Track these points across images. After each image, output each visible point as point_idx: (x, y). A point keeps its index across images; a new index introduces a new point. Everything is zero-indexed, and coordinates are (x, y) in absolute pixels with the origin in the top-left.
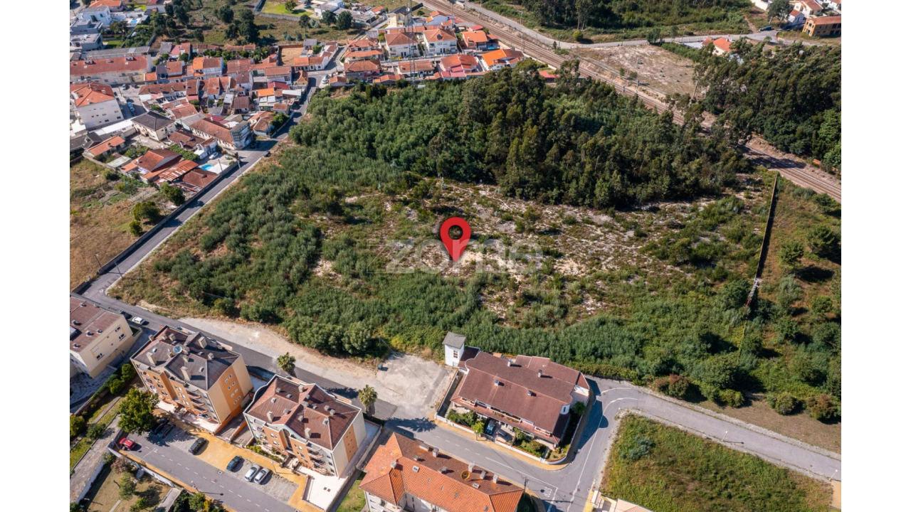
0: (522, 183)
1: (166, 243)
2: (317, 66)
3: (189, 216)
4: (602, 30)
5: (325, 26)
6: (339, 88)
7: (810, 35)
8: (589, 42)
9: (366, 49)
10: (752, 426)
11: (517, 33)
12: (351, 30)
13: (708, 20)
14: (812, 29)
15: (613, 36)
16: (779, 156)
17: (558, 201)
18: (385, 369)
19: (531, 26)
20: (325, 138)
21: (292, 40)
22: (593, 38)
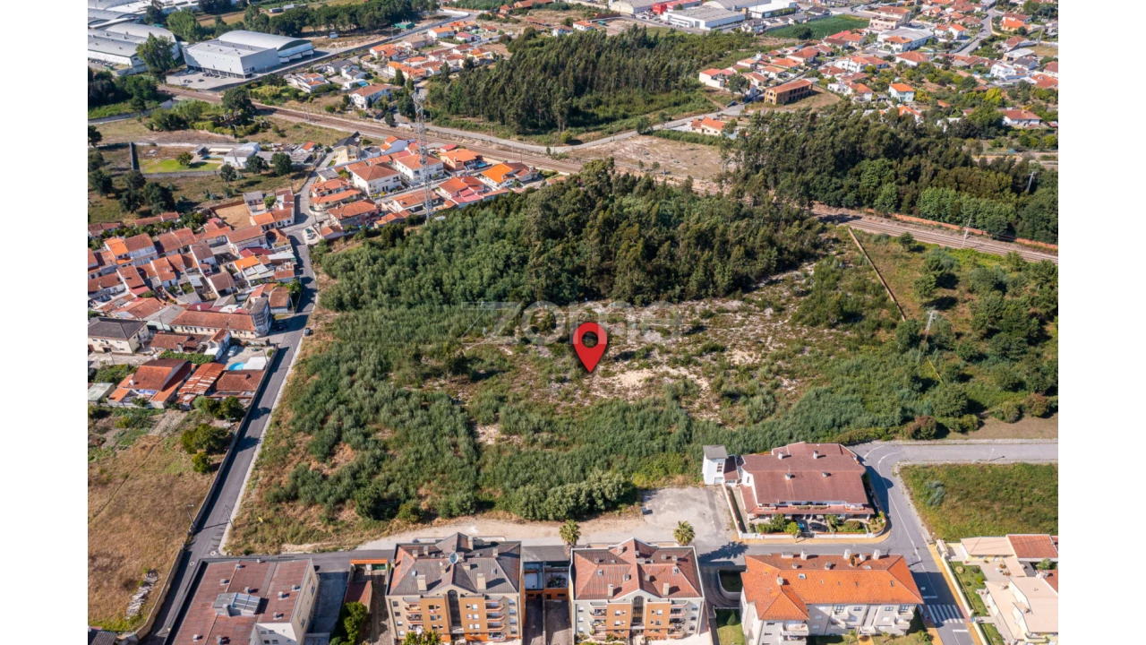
0: (638, 290)
1: (257, 467)
2: (285, 220)
3: (262, 428)
4: (582, 129)
5: (251, 175)
6: (337, 239)
7: (774, 103)
8: (579, 142)
9: (338, 191)
10: (999, 441)
11: (494, 146)
12: (292, 174)
13: (676, 104)
14: (774, 99)
15: (598, 133)
16: (834, 212)
17: (681, 298)
18: (650, 512)
19: (506, 137)
20: (374, 296)
21: (220, 198)
22: (580, 137)
